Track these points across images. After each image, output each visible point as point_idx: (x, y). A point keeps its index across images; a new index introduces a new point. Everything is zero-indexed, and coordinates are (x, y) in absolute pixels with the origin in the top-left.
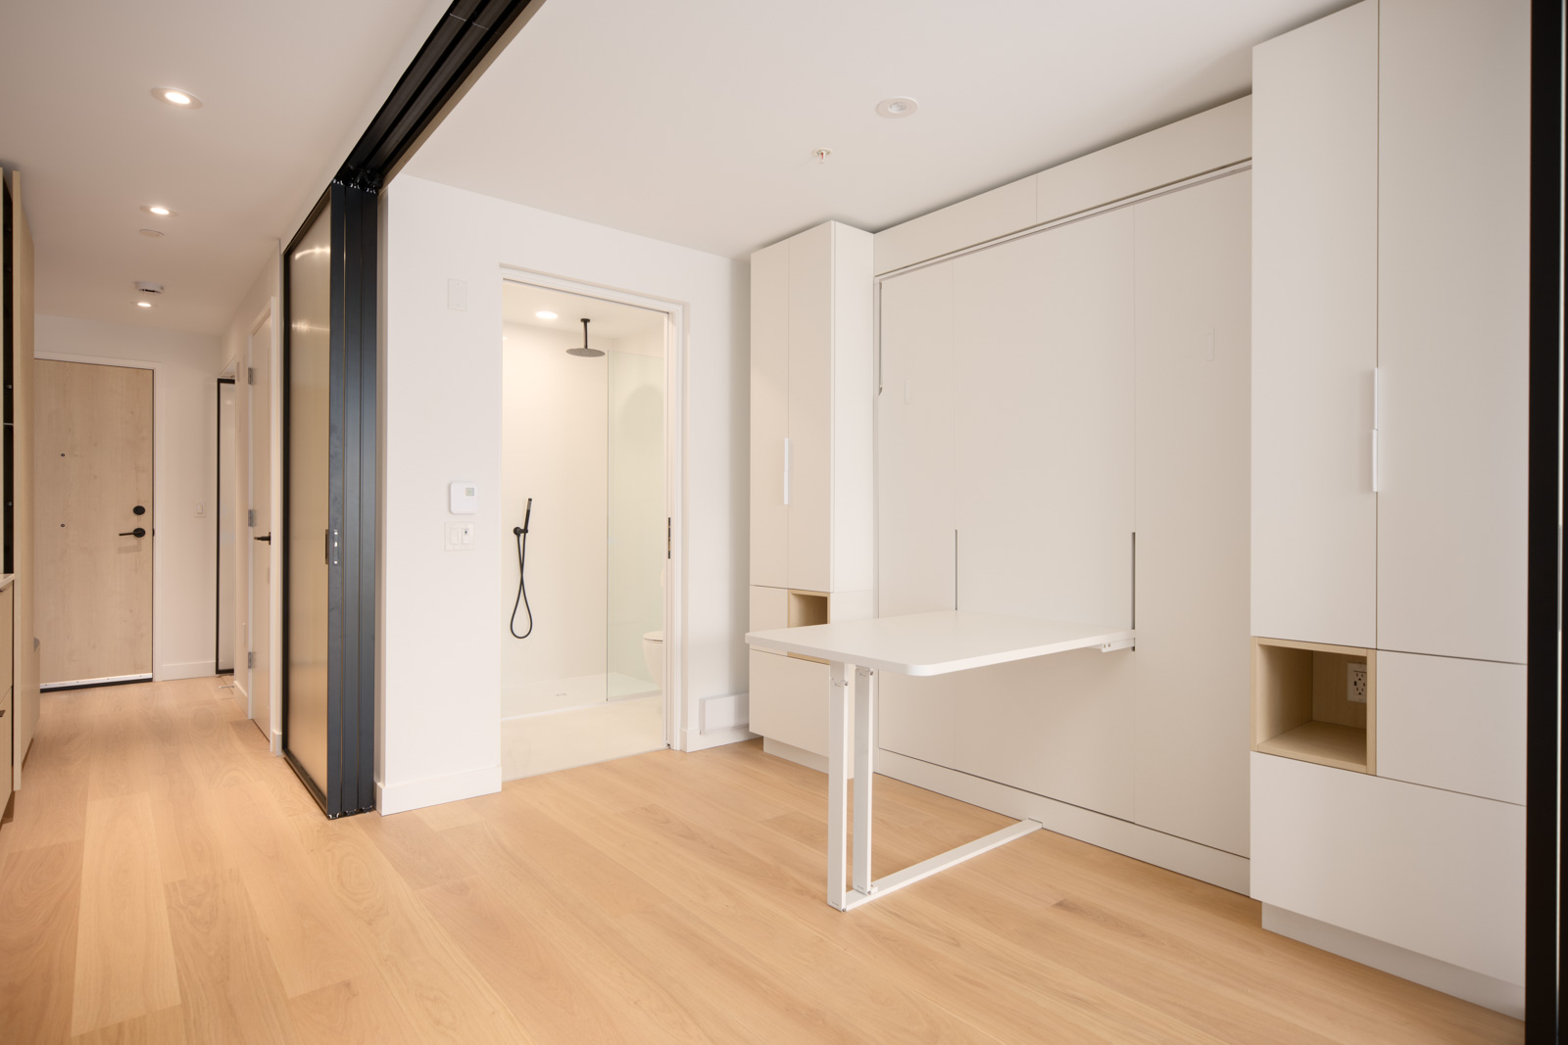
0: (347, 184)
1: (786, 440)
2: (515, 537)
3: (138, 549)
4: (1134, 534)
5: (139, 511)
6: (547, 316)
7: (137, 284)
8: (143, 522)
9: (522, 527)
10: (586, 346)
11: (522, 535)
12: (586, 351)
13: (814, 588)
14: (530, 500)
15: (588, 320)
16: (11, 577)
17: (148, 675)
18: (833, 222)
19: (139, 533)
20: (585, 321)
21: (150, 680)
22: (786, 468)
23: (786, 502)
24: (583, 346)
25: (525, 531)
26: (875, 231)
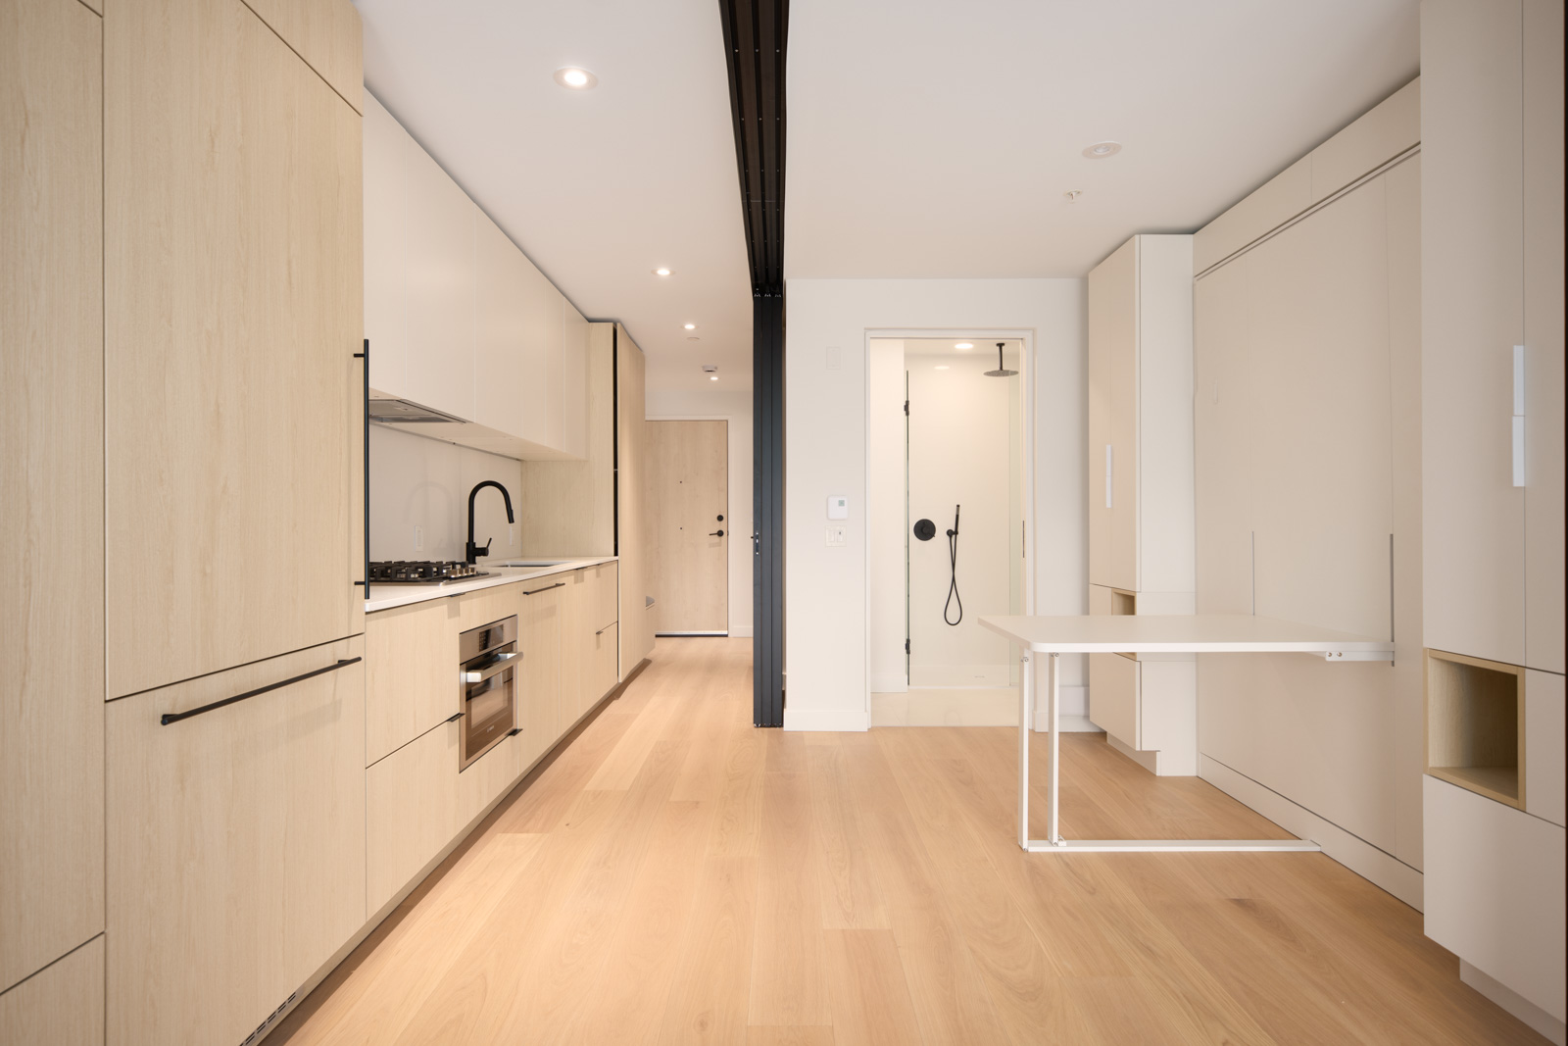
0: (762, 295)
1: (1109, 447)
2: (948, 538)
3: (719, 544)
4: (1392, 535)
5: (720, 518)
6: (964, 346)
7: (704, 367)
8: (722, 526)
9: (954, 530)
10: (1001, 368)
11: (954, 536)
12: (1001, 372)
13: (1125, 586)
14: (958, 506)
15: (1003, 344)
16: (616, 558)
17: (725, 633)
18: (1137, 237)
19: (720, 533)
20: (1000, 345)
21: (726, 636)
22: (1109, 473)
23: (1109, 505)
24: (998, 368)
25: (956, 533)
26: (1193, 231)
